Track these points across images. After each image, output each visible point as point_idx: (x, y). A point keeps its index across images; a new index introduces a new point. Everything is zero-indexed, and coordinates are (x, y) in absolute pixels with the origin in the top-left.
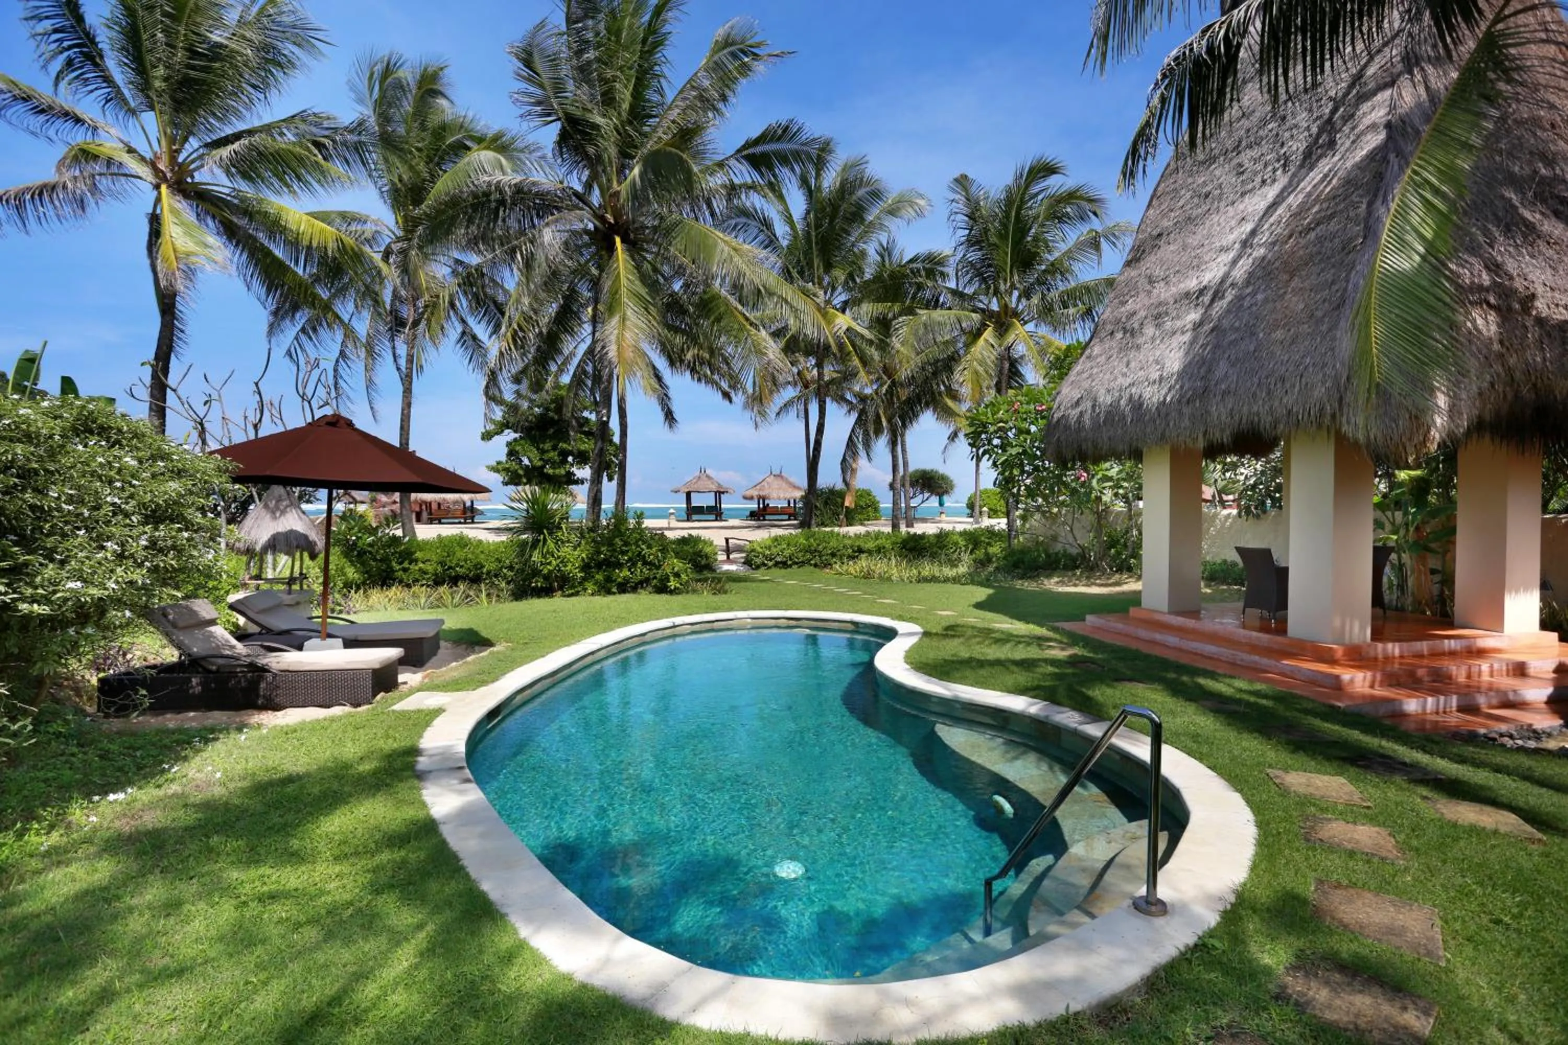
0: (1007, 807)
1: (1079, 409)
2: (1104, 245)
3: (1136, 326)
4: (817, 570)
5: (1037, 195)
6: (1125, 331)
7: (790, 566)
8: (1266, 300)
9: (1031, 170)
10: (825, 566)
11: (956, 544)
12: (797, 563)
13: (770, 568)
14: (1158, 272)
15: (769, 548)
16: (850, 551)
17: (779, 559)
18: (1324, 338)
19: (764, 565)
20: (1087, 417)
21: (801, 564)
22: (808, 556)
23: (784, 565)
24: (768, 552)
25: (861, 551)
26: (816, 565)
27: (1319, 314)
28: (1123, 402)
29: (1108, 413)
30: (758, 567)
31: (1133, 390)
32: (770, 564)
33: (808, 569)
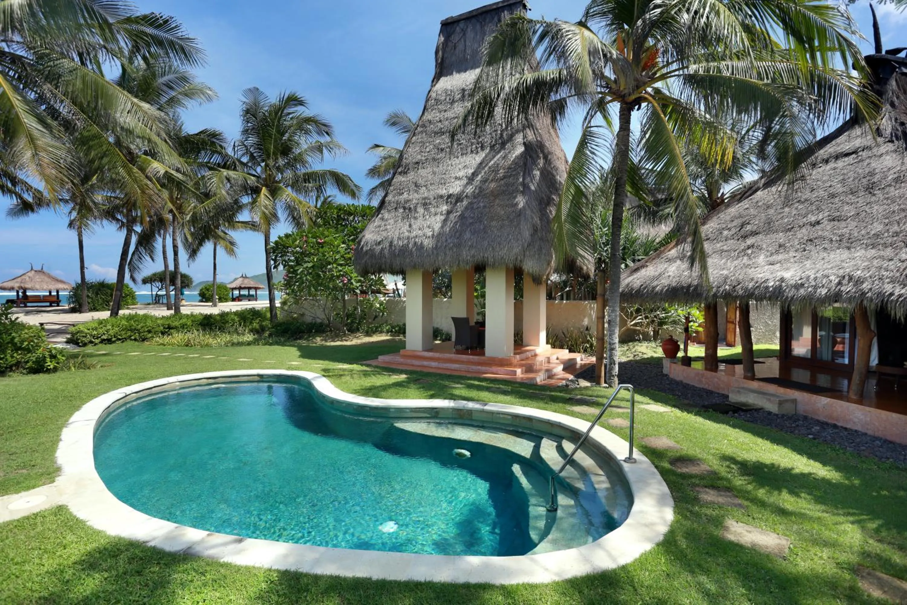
0: (467, 453)
1: (380, 247)
2: (325, 151)
3: (412, 206)
4: (137, 343)
5: (290, 114)
6: (405, 208)
7: (114, 342)
8: (485, 207)
9: (289, 98)
10: (143, 340)
11: (233, 320)
12: (120, 339)
13: (96, 344)
14: (421, 181)
15: (96, 329)
16: (162, 328)
17: (105, 337)
18: (516, 228)
19: (91, 342)
20: (386, 252)
21: (123, 340)
22: (129, 333)
23: (109, 341)
24: (95, 332)
25: (170, 328)
26: (135, 340)
27: (511, 217)
28: (410, 246)
29: (400, 250)
30: (85, 345)
31: (417, 240)
32: (97, 341)
33: (129, 343)
